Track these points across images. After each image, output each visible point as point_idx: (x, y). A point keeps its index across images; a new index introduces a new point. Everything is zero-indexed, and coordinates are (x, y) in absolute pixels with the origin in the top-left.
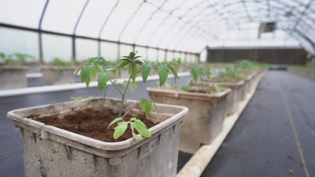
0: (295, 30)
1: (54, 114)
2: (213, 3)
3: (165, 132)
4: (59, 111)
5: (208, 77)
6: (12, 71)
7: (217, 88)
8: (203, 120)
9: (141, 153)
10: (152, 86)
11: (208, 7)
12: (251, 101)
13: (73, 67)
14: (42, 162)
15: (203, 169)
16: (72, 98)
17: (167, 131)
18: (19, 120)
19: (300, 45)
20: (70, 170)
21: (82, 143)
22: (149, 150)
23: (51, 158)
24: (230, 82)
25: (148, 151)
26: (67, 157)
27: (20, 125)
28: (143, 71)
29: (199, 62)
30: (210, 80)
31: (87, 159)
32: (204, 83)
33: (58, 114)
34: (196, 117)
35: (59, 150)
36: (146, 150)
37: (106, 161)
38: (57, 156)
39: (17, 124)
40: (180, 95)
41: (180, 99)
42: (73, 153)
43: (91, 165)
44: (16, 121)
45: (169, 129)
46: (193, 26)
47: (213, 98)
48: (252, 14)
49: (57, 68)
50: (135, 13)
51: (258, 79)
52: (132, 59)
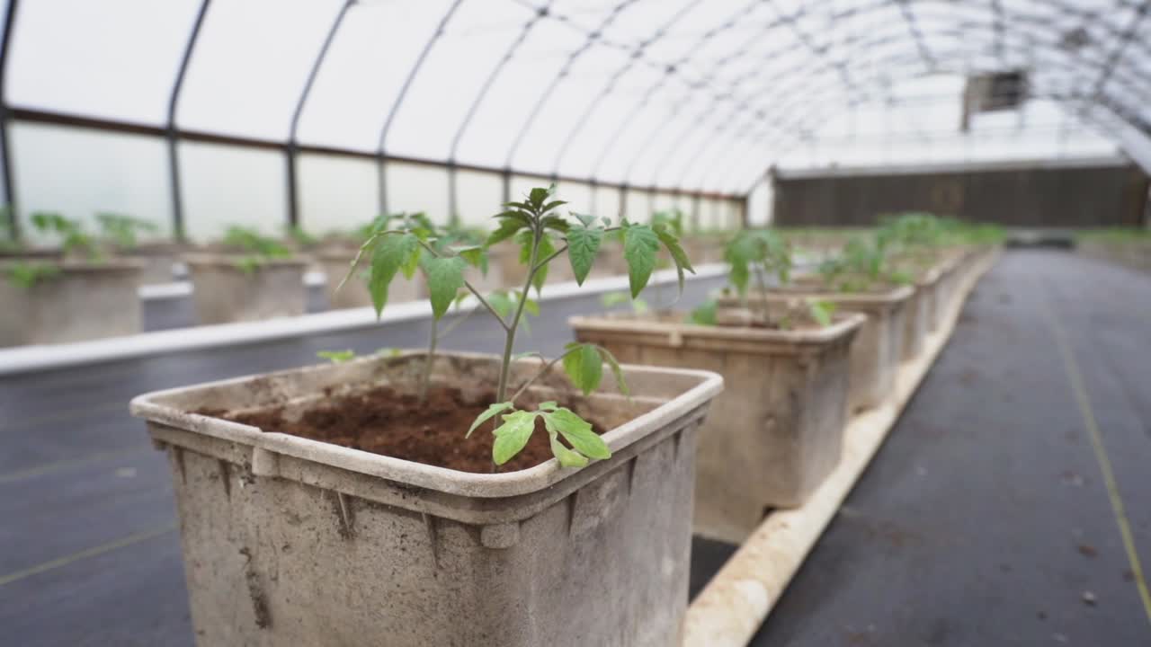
0: (1101, 98)
1: (272, 406)
2: (790, 10)
3: (648, 450)
4: (286, 398)
5: (783, 277)
6: (92, 275)
7: (819, 313)
8: (770, 423)
9: (577, 515)
10: (586, 312)
11: (773, 25)
12: (939, 359)
13: (296, 257)
14: (250, 557)
15: (777, 591)
16: (322, 354)
17: (653, 448)
18: (175, 420)
19: (1123, 152)
20: (350, 576)
21: (394, 479)
22: (600, 509)
23: (284, 540)
24: (862, 290)
25: (598, 513)
26: (339, 532)
27: (174, 439)
28: (575, 247)
29: (746, 225)
30: (791, 286)
31: (406, 536)
32: (771, 297)
33: (283, 408)
34: (743, 413)
35: (309, 513)
36: (590, 509)
37: (471, 536)
38: (304, 531)
39: (166, 436)
40: (686, 337)
41: (687, 351)
42: (358, 519)
43: (420, 553)
44: (162, 426)
45: (662, 442)
46: (718, 98)
47: (804, 344)
48: (937, 44)
49: (241, 261)
50: (508, 57)
51: (966, 283)
52: (535, 210)
